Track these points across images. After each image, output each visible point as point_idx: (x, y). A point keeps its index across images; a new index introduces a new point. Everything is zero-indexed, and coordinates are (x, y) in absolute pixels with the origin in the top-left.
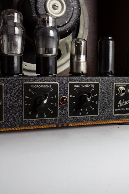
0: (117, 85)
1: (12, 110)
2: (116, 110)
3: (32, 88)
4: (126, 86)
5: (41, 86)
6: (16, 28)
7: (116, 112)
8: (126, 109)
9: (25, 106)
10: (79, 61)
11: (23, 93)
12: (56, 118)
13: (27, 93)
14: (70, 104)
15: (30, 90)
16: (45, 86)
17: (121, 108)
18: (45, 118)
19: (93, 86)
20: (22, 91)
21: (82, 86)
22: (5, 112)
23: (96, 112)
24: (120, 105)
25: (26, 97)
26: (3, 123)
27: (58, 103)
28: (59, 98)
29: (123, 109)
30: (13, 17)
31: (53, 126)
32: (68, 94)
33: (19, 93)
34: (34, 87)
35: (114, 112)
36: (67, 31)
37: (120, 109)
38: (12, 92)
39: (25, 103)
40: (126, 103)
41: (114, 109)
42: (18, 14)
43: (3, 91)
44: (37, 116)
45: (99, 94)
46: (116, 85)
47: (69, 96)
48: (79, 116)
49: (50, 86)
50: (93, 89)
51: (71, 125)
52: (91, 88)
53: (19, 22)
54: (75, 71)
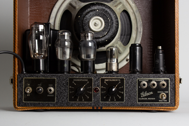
0: (140, 80)
1: (61, 95)
2: (140, 99)
3: (74, 81)
4: (148, 80)
5: (81, 80)
6: (66, 42)
7: (139, 101)
8: (149, 99)
9: (69, 93)
10: (112, 63)
11: (69, 84)
12: (91, 102)
13: (71, 84)
14: (101, 93)
15: (73, 82)
16: (83, 80)
17: (144, 97)
18: (83, 101)
19: (120, 80)
20: (68, 82)
21: (110, 80)
22: (56, 96)
23: (122, 100)
24: (143, 95)
25: (70, 87)
26: (55, 103)
27: (93, 91)
28: (93, 88)
29: (146, 99)
30: (64, 35)
31: (90, 108)
32: (100, 86)
33: (66, 84)
34: (76, 80)
35: (137, 101)
36: (106, 41)
37: (143, 99)
38: (61, 83)
39: (69, 91)
40: (148, 94)
41: (137, 98)
42: (68, 33)
43: (56, 82)
44: (78, 100)
45: (124, 87)
46: (138, 80)
47: (101, 87)
48: (109, 102)
49: (87, 80)
50: (120, 82)
51: (104, 108)
52: (118, 82)
53: (68, 38)
54: (108, 70)
